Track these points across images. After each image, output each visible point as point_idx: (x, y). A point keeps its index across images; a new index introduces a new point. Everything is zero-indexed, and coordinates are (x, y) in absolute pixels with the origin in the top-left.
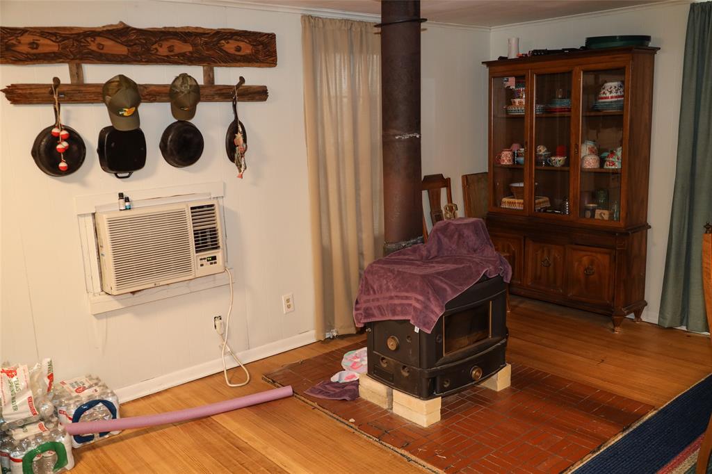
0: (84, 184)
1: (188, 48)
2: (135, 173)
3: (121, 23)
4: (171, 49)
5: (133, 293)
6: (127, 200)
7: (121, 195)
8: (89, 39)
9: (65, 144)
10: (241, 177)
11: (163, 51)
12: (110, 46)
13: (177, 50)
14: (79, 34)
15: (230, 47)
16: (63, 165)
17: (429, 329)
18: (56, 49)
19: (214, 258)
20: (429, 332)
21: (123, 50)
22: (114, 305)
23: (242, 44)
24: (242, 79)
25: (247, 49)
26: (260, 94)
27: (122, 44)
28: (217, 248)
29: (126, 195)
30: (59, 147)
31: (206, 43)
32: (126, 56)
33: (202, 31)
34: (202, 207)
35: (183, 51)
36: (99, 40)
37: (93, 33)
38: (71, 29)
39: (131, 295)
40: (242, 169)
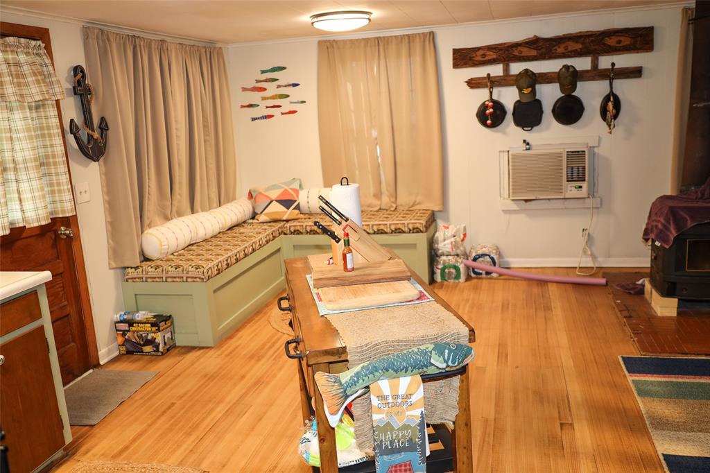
0: (505, 133)
1: (578, 46)
2: (535, 128)
3: (535, 36)
4: (566, 48)
5: (526, 201)
6: (528, 144)
7: (524, 141)
8: (514, 49)
9: (491, 110)
10: (611, 133)
11: (560, 50)
12: (526, 51)
13: (570, 49)
14: (508, 47)
15: (611, 42)
16: (489, 122)
17: (668, 245)
18: (495, 56)
19: (581, 187)
20: (667, 247)
21: (534, 53)
22: (513, 206)
23: (622, 38)
24: (613, 64)
25: (626, 41)
26: (636, 72)
27: (534, 49)
28: (584, 180)
29: (528, 141)
30: (487, 112)
31: (593, 41)
32: (535, 56)
33: (590, 33)
34: (578, 152)
35: (574, 49)
36: (520, 48)
37: (516, 45)
38: (505, 44)
39: (524, 202)
40: (612, 127)
